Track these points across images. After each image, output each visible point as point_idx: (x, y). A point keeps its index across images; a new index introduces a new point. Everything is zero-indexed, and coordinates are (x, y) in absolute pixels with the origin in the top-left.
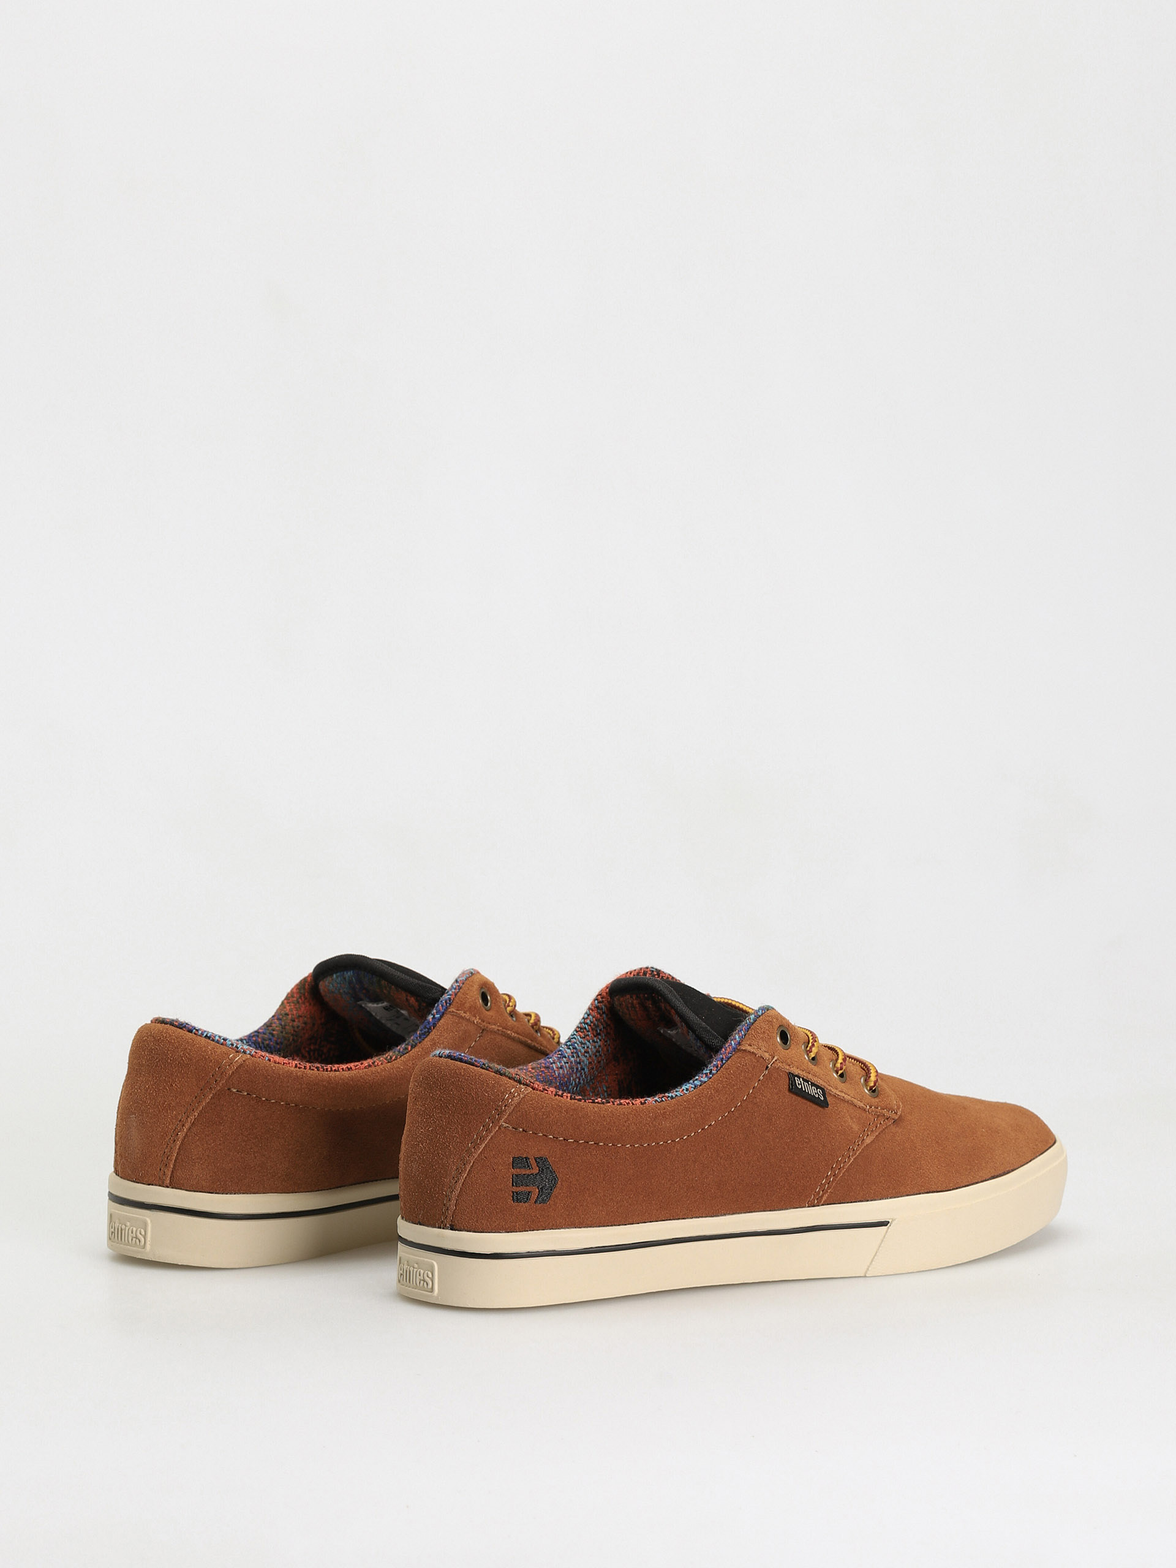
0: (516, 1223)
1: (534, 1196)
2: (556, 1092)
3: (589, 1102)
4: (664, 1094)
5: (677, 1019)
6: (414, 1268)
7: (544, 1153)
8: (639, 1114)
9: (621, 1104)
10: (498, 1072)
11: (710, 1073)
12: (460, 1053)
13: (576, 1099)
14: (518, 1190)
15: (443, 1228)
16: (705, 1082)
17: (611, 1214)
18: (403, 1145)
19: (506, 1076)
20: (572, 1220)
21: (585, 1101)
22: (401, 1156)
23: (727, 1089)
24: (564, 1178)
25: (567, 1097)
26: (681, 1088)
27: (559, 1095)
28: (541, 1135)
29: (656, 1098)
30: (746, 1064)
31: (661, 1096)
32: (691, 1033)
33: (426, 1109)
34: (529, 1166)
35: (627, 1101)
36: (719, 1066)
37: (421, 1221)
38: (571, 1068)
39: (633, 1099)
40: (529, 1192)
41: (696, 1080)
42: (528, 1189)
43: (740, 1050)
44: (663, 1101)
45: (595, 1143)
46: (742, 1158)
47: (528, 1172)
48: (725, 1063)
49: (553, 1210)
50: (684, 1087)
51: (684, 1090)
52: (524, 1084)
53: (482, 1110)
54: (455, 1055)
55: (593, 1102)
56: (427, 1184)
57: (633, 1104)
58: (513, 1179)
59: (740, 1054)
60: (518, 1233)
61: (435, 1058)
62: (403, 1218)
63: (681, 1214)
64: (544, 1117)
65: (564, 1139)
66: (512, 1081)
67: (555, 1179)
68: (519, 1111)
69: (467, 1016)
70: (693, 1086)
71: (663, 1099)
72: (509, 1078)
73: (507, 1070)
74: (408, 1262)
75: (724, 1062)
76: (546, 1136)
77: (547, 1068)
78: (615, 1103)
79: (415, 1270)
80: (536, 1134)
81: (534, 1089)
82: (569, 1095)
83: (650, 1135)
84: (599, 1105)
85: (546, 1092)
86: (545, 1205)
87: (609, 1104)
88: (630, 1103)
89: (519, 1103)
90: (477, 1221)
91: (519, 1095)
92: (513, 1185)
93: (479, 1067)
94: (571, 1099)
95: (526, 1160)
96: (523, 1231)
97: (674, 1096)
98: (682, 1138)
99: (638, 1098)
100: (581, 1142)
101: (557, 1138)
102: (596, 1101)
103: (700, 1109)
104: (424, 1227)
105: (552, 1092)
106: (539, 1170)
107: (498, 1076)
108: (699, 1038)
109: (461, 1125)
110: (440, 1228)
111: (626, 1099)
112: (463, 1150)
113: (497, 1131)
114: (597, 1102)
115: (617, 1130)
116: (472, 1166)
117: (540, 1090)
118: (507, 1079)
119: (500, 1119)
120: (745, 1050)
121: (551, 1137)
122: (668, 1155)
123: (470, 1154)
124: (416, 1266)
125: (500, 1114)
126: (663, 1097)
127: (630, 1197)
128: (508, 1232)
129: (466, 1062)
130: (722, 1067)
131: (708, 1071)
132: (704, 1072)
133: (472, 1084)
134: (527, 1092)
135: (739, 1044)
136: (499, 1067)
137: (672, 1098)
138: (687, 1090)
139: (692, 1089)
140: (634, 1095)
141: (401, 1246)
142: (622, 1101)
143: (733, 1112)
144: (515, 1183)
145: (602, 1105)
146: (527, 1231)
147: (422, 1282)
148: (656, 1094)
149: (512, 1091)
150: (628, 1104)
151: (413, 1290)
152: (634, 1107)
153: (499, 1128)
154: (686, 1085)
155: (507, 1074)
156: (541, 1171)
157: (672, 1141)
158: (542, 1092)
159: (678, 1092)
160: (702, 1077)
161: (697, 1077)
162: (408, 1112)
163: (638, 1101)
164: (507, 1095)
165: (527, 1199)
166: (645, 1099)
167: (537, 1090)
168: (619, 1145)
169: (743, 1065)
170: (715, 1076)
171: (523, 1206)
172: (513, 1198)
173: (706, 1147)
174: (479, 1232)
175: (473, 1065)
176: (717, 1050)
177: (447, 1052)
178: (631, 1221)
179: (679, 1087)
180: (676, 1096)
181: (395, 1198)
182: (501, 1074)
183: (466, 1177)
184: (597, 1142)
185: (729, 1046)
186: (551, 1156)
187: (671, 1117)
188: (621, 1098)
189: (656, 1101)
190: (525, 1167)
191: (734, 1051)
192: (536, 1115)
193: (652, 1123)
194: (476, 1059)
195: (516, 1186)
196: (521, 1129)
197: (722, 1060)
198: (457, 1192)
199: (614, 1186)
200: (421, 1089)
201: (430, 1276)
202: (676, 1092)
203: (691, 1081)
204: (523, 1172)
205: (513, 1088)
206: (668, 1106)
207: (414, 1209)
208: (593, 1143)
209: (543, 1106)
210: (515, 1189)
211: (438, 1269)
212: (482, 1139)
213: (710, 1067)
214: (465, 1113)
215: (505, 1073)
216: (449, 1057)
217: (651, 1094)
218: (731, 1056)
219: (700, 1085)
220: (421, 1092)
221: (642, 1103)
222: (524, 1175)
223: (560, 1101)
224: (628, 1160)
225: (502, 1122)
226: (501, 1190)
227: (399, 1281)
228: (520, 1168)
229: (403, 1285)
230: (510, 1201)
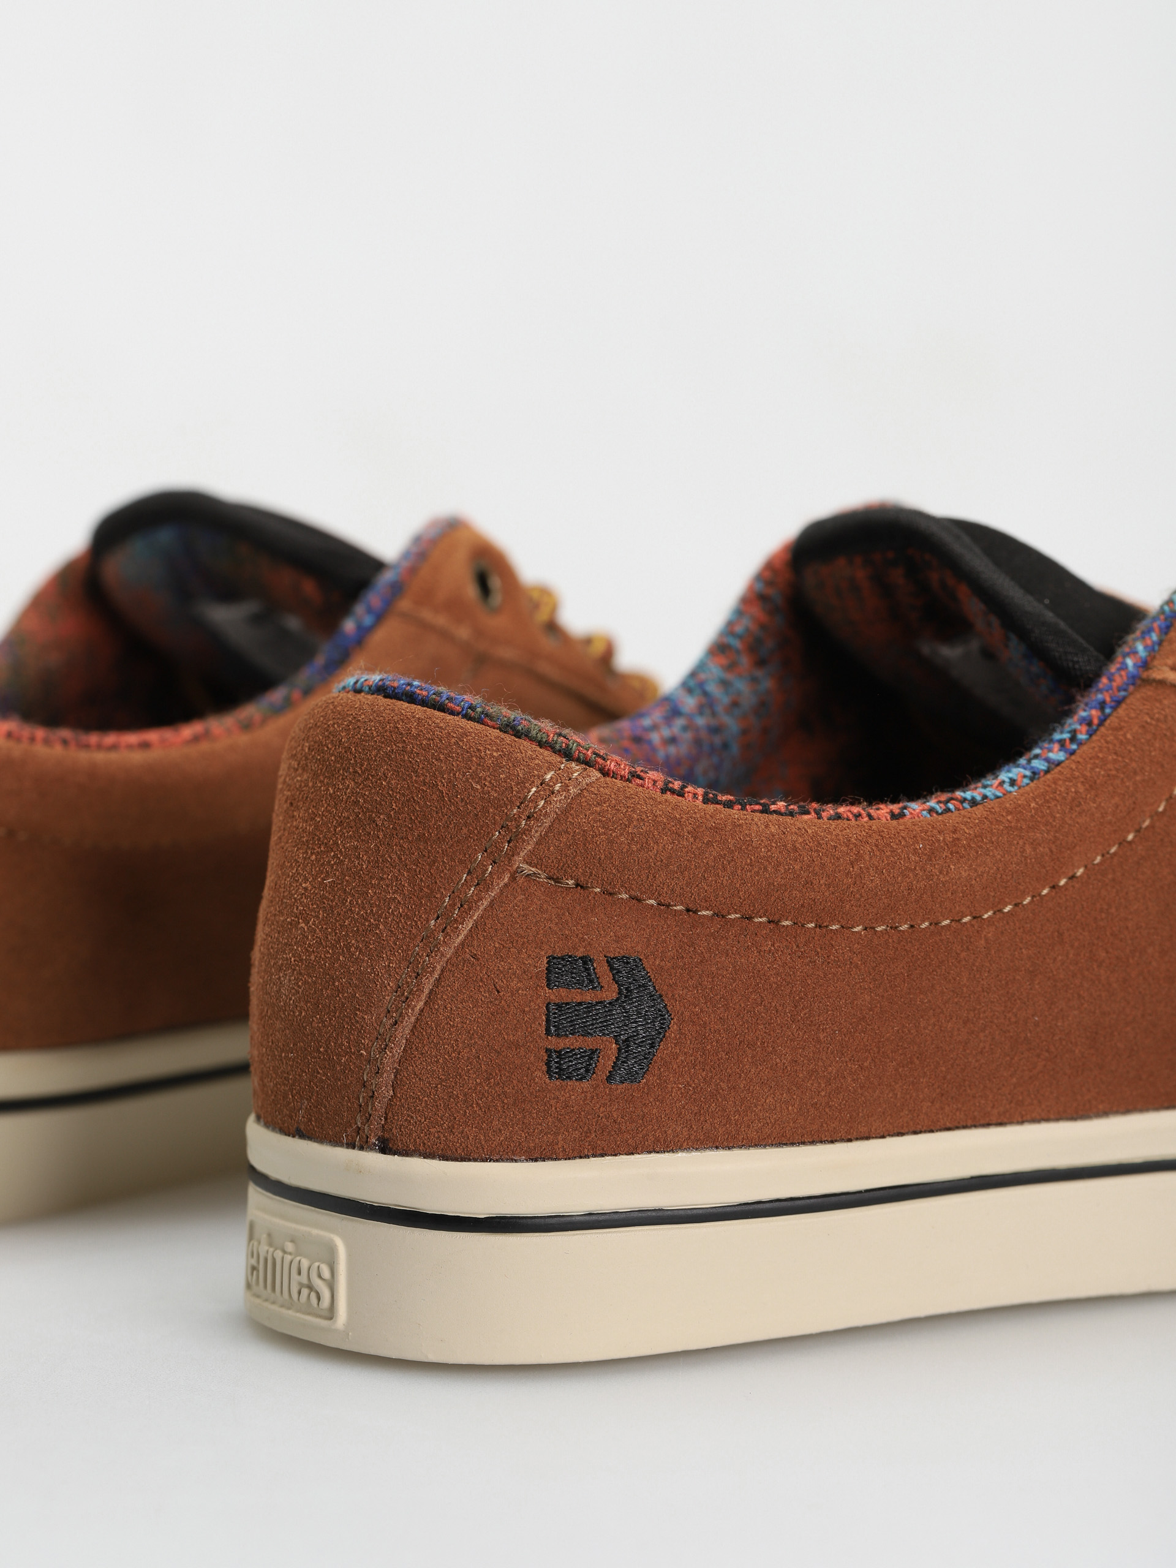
0: (556, 1134)
1: (606, 1063)
2: (667, 783)
3: (753, 811)
4: (953, 791)
5: (973, 607)
6: (285, 1252)
7: (632, 945)
8: (888, 845)
9: (838, 817)
10: (509, 728)
11: (1073, 739)
12: (408, 680)
13: (718, 803)
14: (561, 1046)
15: (361, 1148)
16: (1059, 763)
17: (812, 1110)
18: (260, 927)
19: (531, 739)
20: (707, 1126)
21: (743, 808)
22: (256, 955)
23: (1118, 782)
24: (687, 1014)
25: (695, 795)
26: (996, 777)
27: (673, 792)
28: (625, 896)
29: (932, 803)
30: (1166, 716)
31: (944, 797)
32: (1014, 640)
33: (317, 827)
34: (592, 982)
35: (856, 809)
36: (1096, 721)
37: (302, 1127)
38: (697, 742)
39: (870, 804)
40: (593, 1052)
41: (1036, 757)
42: (589, 1043)
43: (1147, 682)
44: (948, 810)
45: (769, 922)
46: (1154, 964)
47: (589, 997)
48: (1109, 715)
49: (656, 1099)
50: (1004, 776)
51: (1003, 782)
52: (578, 761)
53: (465, 830)
54: (396, 684)
55: (765, 810)
56: (319, 1030)
57: (870, 817)
58: (548, 1016)
59: (1148, 691)
60: (563, 1162)
61: (343, 695)
62: (258, 1118)
63: (995, 1111)
64: (634, 848)
65: (688, 910)
66: (546, 753)
67: (662, 1018)
68: (567, 832)
69: (441, 620)
70: (1028, 773)
71: (951, 806)
72: (541, 744)
73: (535, 722)
74: (269, 1235)
75: (1108, 711)
76: (639, 900)
77: (637, 740)
78: (824, 814)
79: (288, 1258)
80: (611, 894)
81: (605, 773)
82: (700, 791)
83: (916, 901)
84: (781, 818)
85: (639, 781)
86: (635, 1085)
87: (806, 817)
88: (864, 814)
89: (566, 811)
90: (451, 1130)
91: (565, 788)
92: (548, 1032)
93: (458, 714)
94: (706, 801)
95: (585, 963)
96: (575, 1158)
97: (979, 798)
98: (1000, 911)
99: (883, 801)
100: (733, 916)
101: (668, 906)
102: (773, 807)
103: (1048, 832)
104: (310, 1143)
105: (655, 782)
106: (620, 993)
107: (508, 738)
108: (1037, 651)
109: (409, 871)
110: (354, 1148)
111: (852, 804)
112: (413, 938)
113: (506, 885)
114: (775, 812)
115: (828, 886)
116: (438, 980)
117: (622, 777)
118: (535, 747)
119: (513, 852)
120: (1162, 683)
121: (652, 902)
122: (964, 954)
123: (433, 948)
124: (290, 1247)
125: (515, 838)
126: (948, 801)
127: (861, 1067)
128: (536, 1160)
129: (424, 703)
130: (1102, 723)
131: (1066, 736)
132: (1057, 736)
133: (438, 760)
134: (588, 780)
135: (1145, 665)
136: (512, 715)
137: (974, 803)
138: (1013, 782)
139: (1026, 781)
140: (874, 796)
141: (255, 1194)
142: (841, 810)
143: (1130, 843)
144: (553, 1027)
145: (788, 819)
146: (587, 1157)
147: (305, 1291)
148: (932, 793)
149: (548, 777)
150: (858, 816)
151: (284, 1311)
152: (875, 825)
153: (513, 878)
154: (1009, 771)
155: (534, 733)
156: (625, 994)
157: (974, 918)
158: (628, 780)
159: (988, 789)
160: (1050, 750)
161: (1037, 751)
162: (274, 839)
163: (883, 811)
164: (534, 789)
165: (587, 1071)
166: (901, 805)
167: (615, 776)
168: (834, 927)
169: (1158, 720)
170: (1085, 748)
171: (575, 1090)
172: (549, 1067)
173: (1061, 935)
174: (456, 1160)
175: (442, 708)
176: (1087, 682)
177: (375, 678)
178: (864, 1130)
179: (990, 777)
180: (985, 797)
181: (240, 1069)
182: (518, 734)
183: (422, 1011)
184: (776, 918)
185: (1119, 669)
186: (653, 953)
187: (973, 852)
188: (837, 800)
189: (931, 810)
190: (580, 983)
191: (1133, 684)
192: (611, 842)
193: (923, 869)
194: (452, 695)
195: (558, 1035)
196: (571, 882)
197: (1102, 705)
198: (398, 1051)
199: (822, 1036)
200: (305, 777)
201: (326, 1274)
202: (985, 787)
203: (1023, 761)
204: (576, 995)
205: (549, 769)
206: (966, 824)
207: (285, 1097)
208: (764, 919)
209: (630, 820)
210: (554, 1043)
211: (350, 1256)
212: (467, 906)
213: (1072, 723)
214: (421, 837)
215: (529, 731)
216: (381, 690)
217: (918, 793)
218: (1124, 698)
219: (1047, 772)
220: (306, 785)
221: (894, 816)
222: (580, 1004)
223: (676, 807)
224: (857, 966)
225: (519, 862)
226: (518, 1046)
227: (249, 1286)
228: (568, 986)
229: (258, 1296)
230: (540, 1075)
